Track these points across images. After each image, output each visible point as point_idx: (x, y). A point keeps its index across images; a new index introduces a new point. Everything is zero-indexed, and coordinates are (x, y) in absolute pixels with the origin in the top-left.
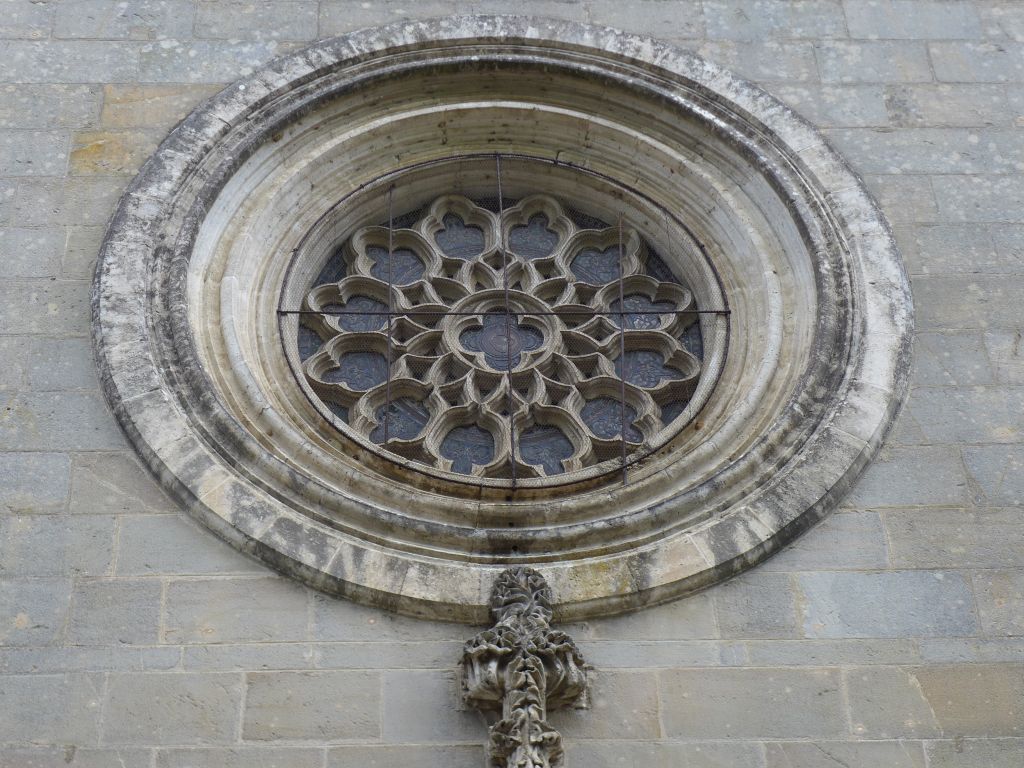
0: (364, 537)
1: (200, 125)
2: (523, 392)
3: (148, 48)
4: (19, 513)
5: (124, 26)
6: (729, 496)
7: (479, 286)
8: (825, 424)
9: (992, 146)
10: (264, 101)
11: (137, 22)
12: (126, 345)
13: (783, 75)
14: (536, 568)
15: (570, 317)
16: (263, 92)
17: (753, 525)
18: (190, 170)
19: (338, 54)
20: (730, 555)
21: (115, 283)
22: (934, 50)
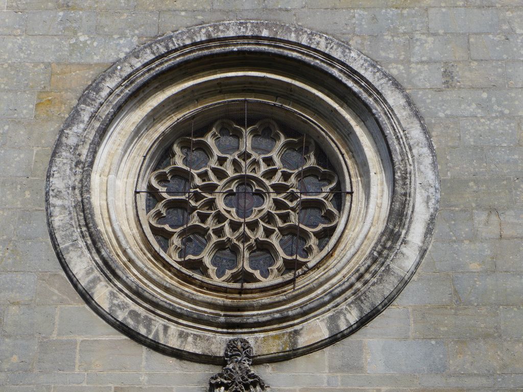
0: (169, 320)
1: (98, 90)
2: (252, 230)
3: (73, 41)
4: (13, 304)
5: (61, 27)
6: (338, 300)
7: (236, 171)
8: (388, 262)
9: (494, 99)
10: (130, 75)
11: (68, 24)
12: (61, 217)
13: (392, 56)
14: (245, 337)
15: (278, 188)
16: (129, 70)
17: (348, 316)
18: (93, 116)
19: (167, 47)
20: (336, 332)
21: (57, 183)
22: (472, 40)
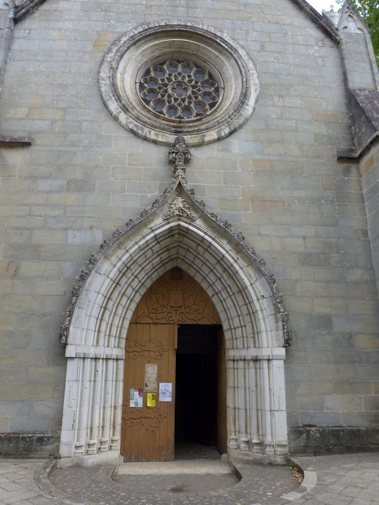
0: (151, 129)
1: (119, 41)
2: (183, 102)
3: (108, 23)
4: (85, 121)
5: (103, 18)
6: (221, 125)
7: (176, 79)
8: (241, 112)
9: (280, 57)
10: (133, 36)
11: (106, 17)
12: (105, 88)
13: (240, 37)
14: (183, 136)
15: (193, 87)
16: (133, 34)
17: (225, 130)
18: (117, 51)
19: (148, 26)
20: (220, 136)
21: (102, 75)
22: (271, 35)
